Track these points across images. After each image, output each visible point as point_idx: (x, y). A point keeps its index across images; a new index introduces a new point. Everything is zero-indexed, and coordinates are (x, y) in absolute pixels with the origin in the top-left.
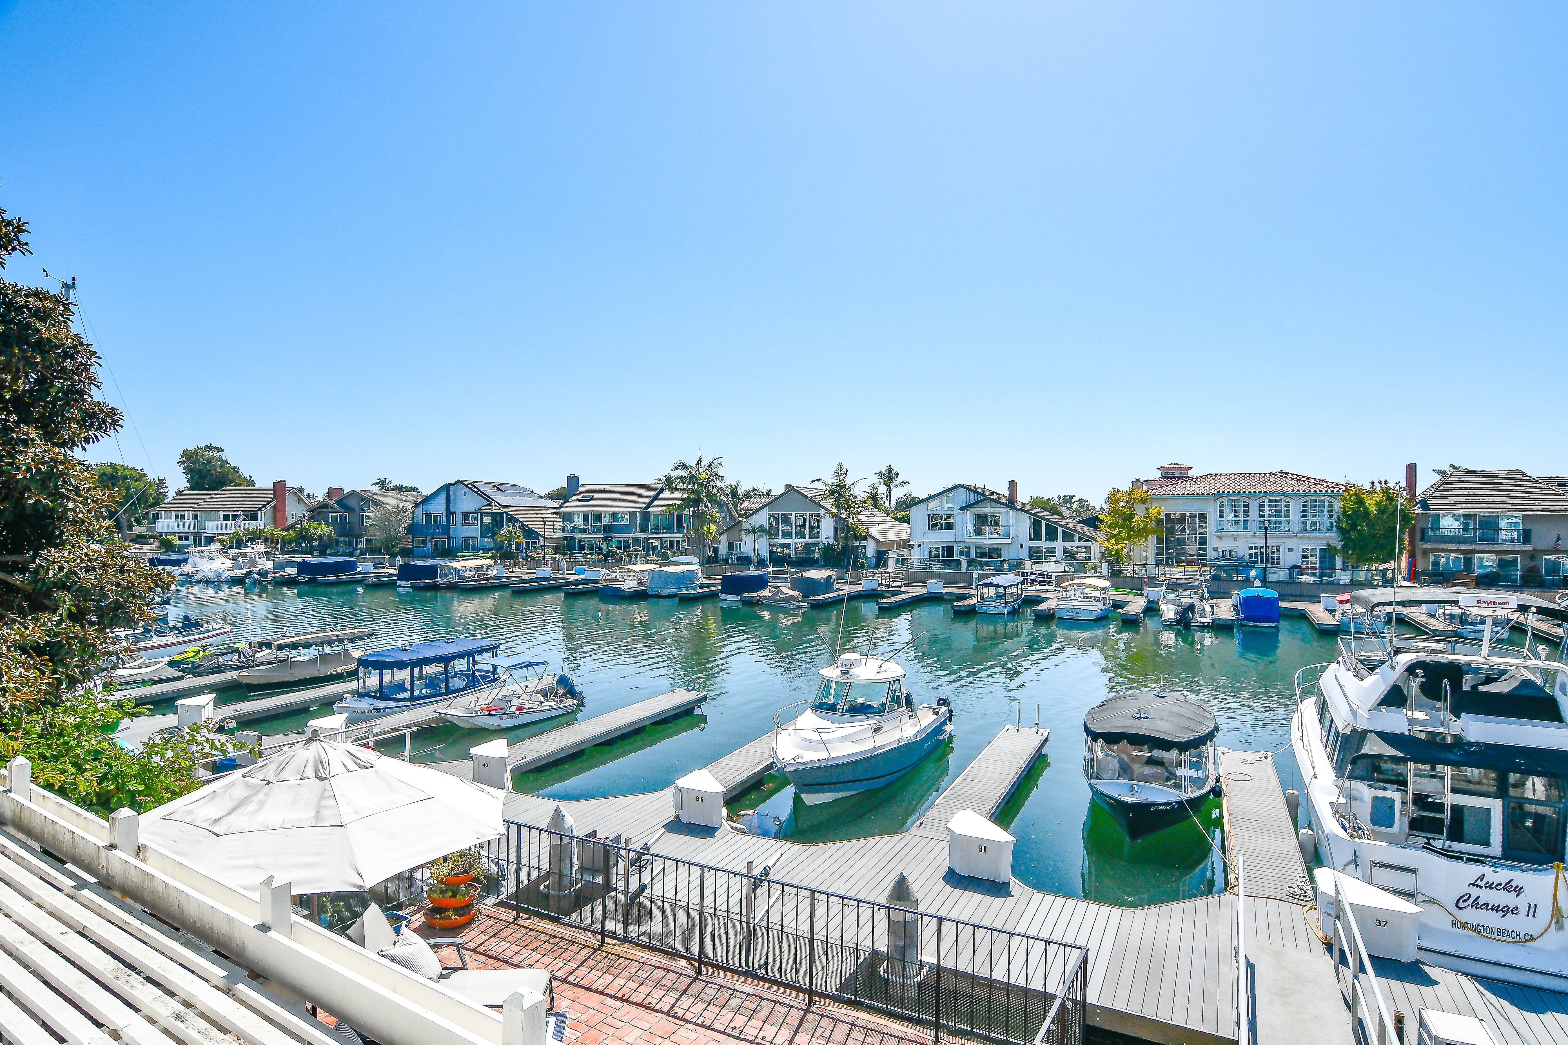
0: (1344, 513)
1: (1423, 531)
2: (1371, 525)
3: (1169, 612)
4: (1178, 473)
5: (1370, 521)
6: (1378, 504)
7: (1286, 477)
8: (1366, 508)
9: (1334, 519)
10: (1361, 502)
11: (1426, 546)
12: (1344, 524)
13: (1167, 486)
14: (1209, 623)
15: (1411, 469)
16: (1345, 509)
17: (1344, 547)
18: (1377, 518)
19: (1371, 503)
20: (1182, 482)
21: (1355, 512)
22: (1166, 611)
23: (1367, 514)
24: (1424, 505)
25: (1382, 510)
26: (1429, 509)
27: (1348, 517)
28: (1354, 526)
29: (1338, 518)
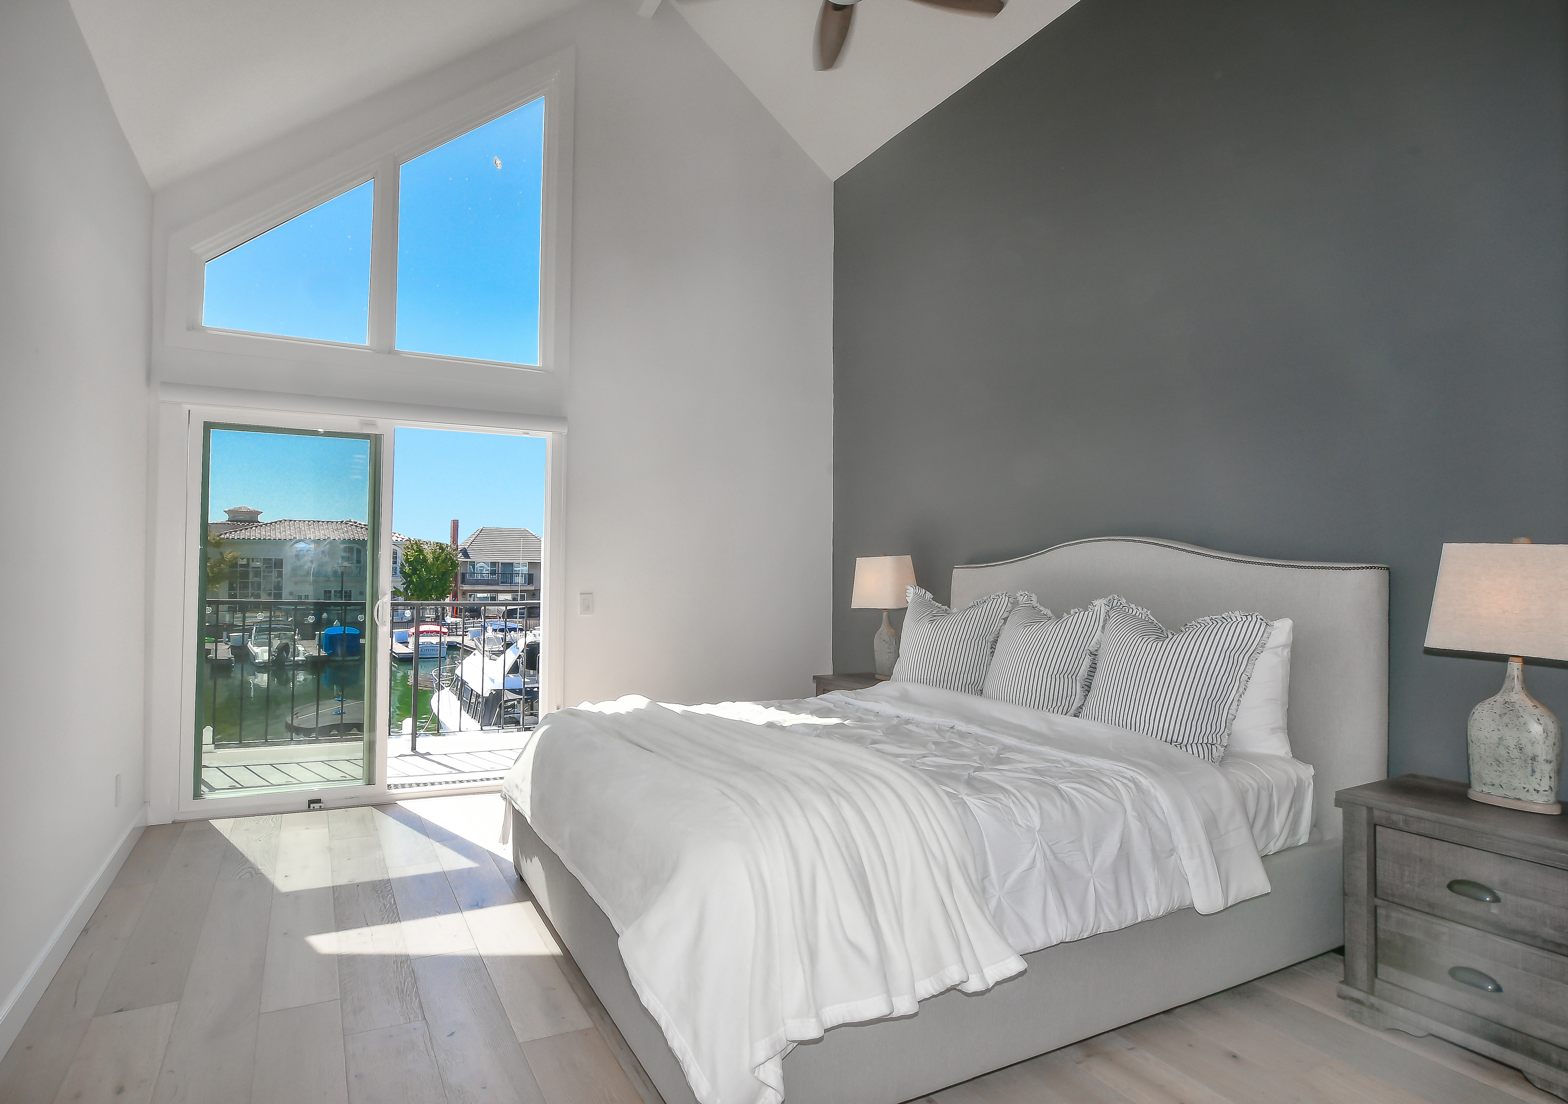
0: (407, 560)
1: (463, 575)
2: (428, 570)
3: (261, 653)
4: (247, 518)
5: (427, 567)
6: (434, 552)
7: (356, 526)
8: (425, 557)
9: (398, 565)
10: (420, 551)
11: (466, 587)
12: (407, 569)
13: (241, 530)
14: (302, 661)
15: (455, 525)
16: (407, 557)
17: (406, 590)
18: (433, 564)
19: (428, 551)
20: (256, 527)
21: (417, 559)
22: (260, 654)
23: (425, 560)
24: (465, 553)
25: (436, 559)
26: (469, 558)
27: (410, 563)
28: (414, 570)
29: (402, 565)
